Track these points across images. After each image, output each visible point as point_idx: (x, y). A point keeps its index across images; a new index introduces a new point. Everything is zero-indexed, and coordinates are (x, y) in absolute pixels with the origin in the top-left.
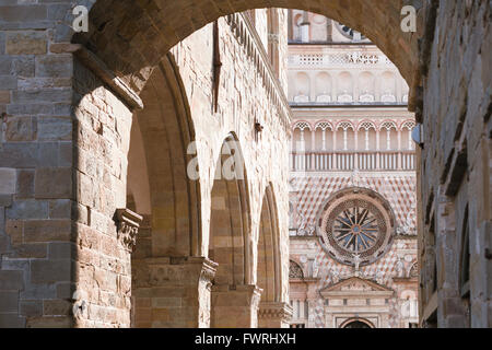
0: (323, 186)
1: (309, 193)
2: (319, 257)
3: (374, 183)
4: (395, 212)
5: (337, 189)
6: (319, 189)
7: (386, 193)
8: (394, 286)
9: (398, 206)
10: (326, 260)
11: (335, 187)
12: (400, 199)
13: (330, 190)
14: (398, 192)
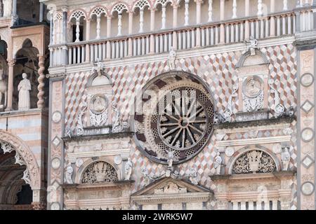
0: (139, 75)
1: (125, 84)
2: (133, 156)
3: (193, 64)
4: (216, 97)
5: (152, 76)
6: (135, 79)
7: (206, 74)
8: (213, 187)
9: (219, 88)
10: (140, 160)
11: (151, 74)
12: (222, 80)
13: (146, 78)
14: (219, 72)
